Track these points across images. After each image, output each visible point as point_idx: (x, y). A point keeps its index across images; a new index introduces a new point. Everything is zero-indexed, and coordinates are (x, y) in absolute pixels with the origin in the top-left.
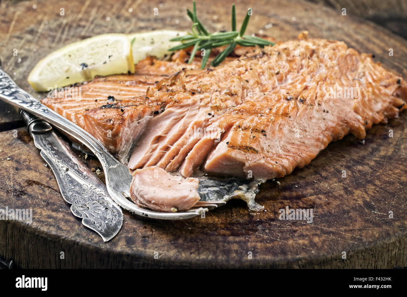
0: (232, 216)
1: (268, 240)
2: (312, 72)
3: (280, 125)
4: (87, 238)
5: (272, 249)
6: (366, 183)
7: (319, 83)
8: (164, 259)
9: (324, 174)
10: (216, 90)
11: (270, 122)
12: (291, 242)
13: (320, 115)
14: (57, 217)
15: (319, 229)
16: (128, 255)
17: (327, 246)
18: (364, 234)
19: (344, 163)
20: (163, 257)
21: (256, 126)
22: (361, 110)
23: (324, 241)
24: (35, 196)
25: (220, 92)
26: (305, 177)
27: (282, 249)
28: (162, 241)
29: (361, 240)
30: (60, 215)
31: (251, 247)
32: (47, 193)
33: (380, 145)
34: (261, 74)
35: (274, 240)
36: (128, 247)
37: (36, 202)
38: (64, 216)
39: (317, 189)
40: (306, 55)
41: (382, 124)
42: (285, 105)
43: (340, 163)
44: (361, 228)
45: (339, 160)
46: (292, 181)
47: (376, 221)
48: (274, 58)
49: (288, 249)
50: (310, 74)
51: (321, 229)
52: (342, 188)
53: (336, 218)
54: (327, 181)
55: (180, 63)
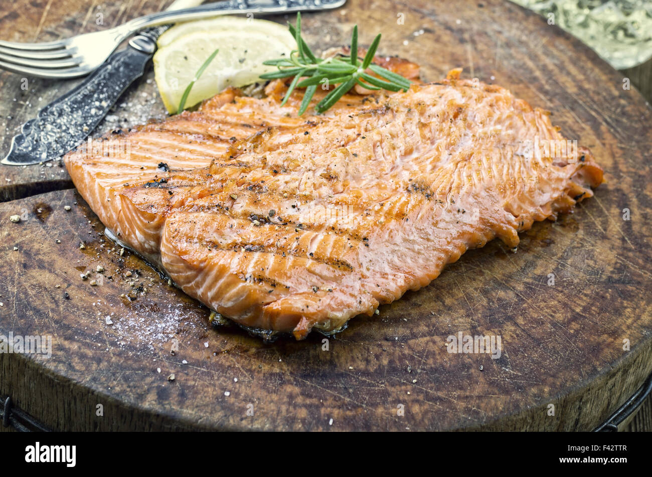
0: (307, 364)
1: (350, 404)
2: (452, 145)
3: (391, 231)
4: (105, 385)
5: (352, 420)
6: (505, 319)
7: (459, 165)
8: (205, 426)
9: (448, 301)
10: (308, 168)
11: (377, 226)
12: (380, 410)
13: (452, 216)
14: (69, 349)
15: (422, 393)
16: (158, 415)
17: (429, 419)
18: (483, 405)
19: (481, 285)
20: (204, 423)
21: (357, 231)
22: (515, 207)
23: (426, 413)
24: (44, 313)
25: (314, 171)
26: (421, 305)
27: (366, 421)
28: (205, 397)
29: (477, 413)
30: (75, 346)
31: (324, 415)
32: (62, 309)
33: (538, 257)
34: (378, 144)
35: (358, 406)
36: (159, 403)
37: (44, 323)
38: (79, 348)
39: (434, 325)
40: (449, 115)
41: (548, 221)
42: (404, 199)
43: (475, 284)
44: (481, 394)
45: (474, 280)
46: (402, 310)
47: (504, 384)
48: (401, 118)
49: (374, 422)
50: (448, 149)
51: (426, 392)
52: (469, 327)
53: (450, 376)
54: (450, 314)
55: (273, 101)
